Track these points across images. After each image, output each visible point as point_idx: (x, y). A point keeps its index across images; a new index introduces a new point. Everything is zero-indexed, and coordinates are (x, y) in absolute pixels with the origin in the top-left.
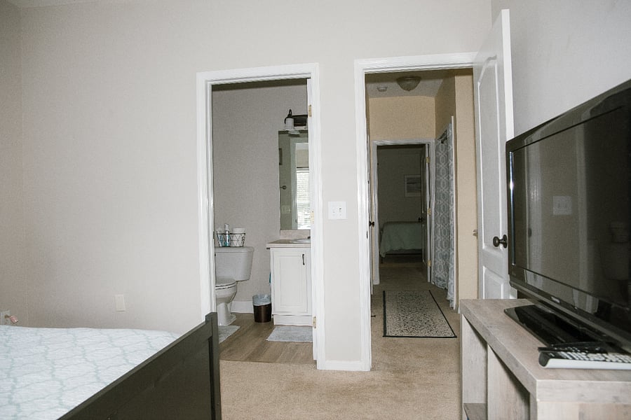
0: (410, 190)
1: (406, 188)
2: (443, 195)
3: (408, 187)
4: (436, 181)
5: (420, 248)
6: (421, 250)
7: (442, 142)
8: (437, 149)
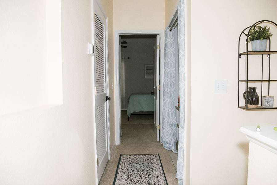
0: (147, 74)
1: (146, 73)
2: (171, 74)
3: (147, 72)
4: (165, 63)
5: (153, 110)
6: (153, 112)
7: (170, 30)
8: (166, 37)
